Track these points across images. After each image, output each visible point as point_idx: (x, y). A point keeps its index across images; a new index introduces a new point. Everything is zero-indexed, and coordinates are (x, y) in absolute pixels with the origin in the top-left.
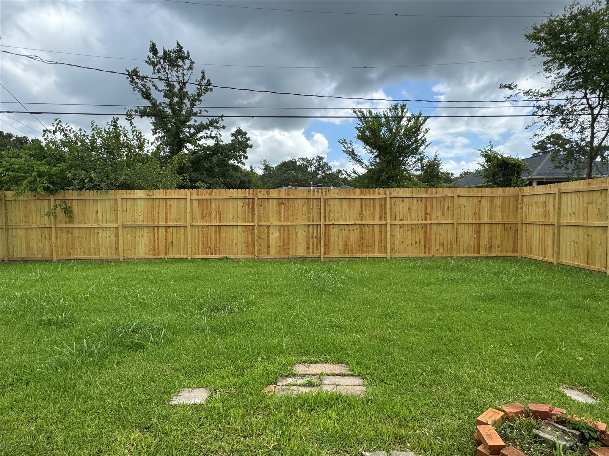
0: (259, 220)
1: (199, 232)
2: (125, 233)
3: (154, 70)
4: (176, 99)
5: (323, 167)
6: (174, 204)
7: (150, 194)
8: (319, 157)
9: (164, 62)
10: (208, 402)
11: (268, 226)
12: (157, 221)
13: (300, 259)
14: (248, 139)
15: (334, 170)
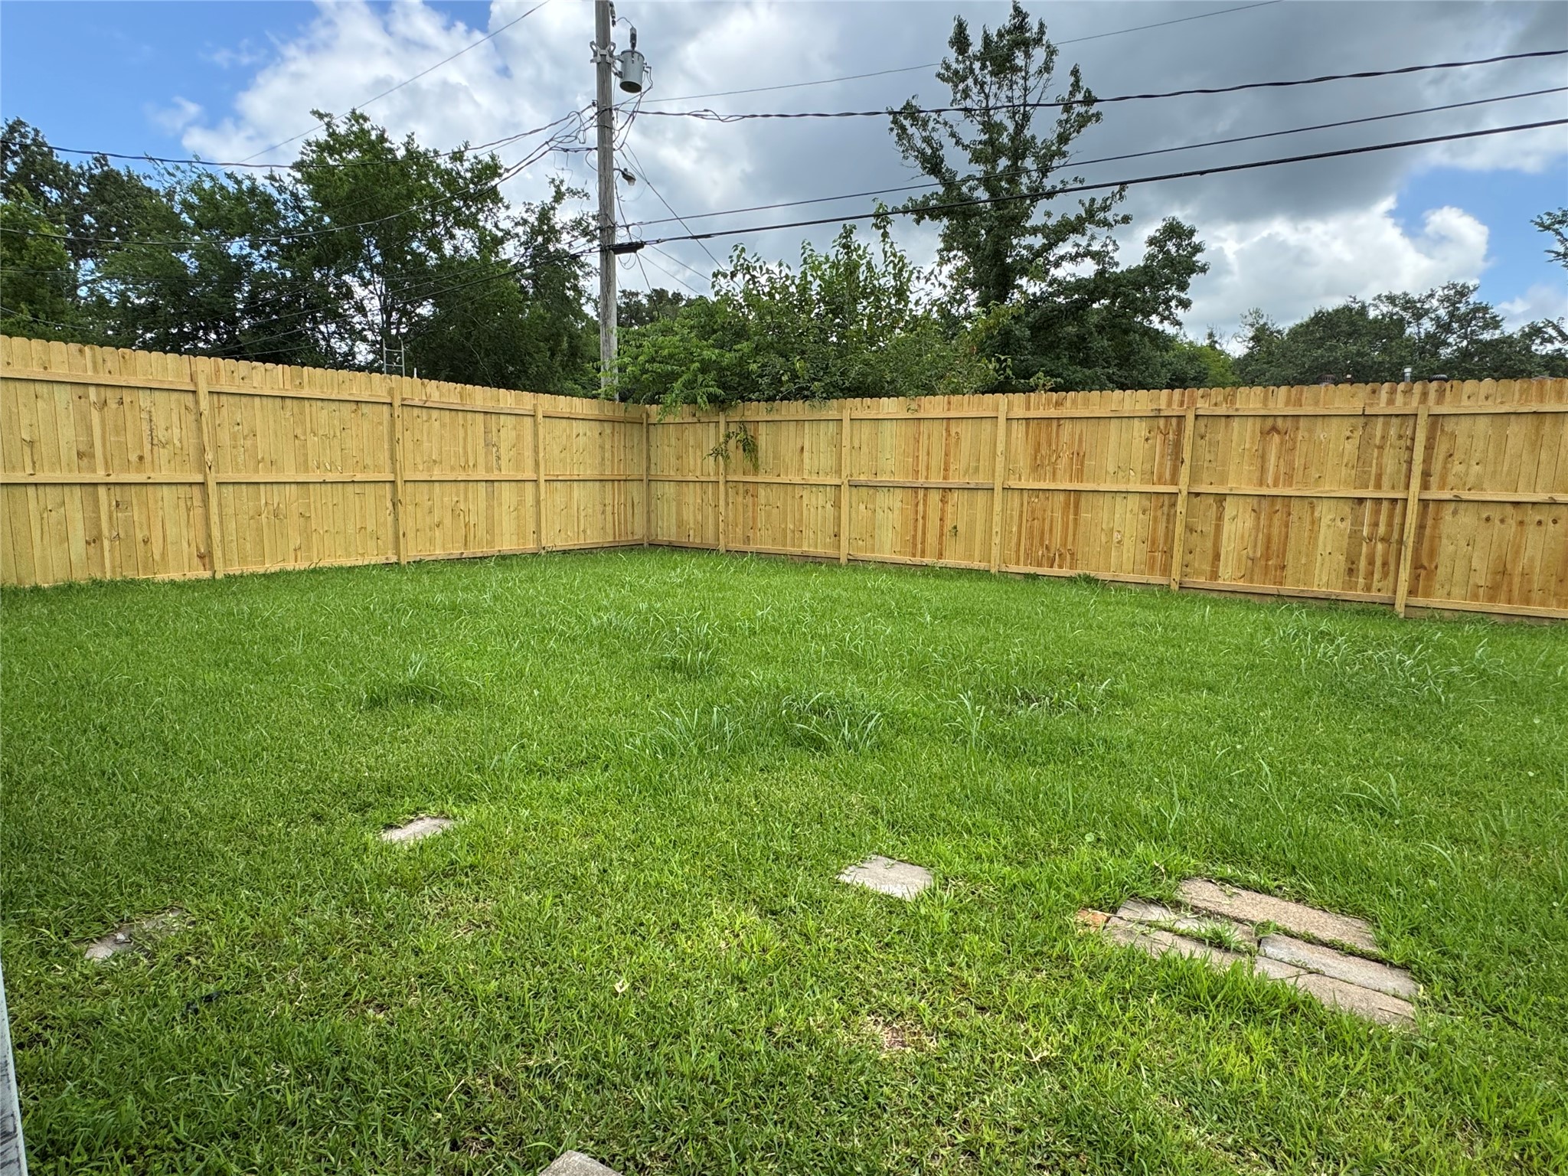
0: (1194, 478)
1: (1022, 505)
2: (854, 498)
3: (955, 93)
4: (1003, 163)
5: (1465, 320)
6: (965, 430)
7: (914, 406)
8: (1454, 286)
9: (983, 67)
10: (919, 901)
11: (1221, 498)
12: (924, 473)
13: (1318, 603)
14: (1198, 249)
15: (1512, 328)
